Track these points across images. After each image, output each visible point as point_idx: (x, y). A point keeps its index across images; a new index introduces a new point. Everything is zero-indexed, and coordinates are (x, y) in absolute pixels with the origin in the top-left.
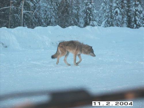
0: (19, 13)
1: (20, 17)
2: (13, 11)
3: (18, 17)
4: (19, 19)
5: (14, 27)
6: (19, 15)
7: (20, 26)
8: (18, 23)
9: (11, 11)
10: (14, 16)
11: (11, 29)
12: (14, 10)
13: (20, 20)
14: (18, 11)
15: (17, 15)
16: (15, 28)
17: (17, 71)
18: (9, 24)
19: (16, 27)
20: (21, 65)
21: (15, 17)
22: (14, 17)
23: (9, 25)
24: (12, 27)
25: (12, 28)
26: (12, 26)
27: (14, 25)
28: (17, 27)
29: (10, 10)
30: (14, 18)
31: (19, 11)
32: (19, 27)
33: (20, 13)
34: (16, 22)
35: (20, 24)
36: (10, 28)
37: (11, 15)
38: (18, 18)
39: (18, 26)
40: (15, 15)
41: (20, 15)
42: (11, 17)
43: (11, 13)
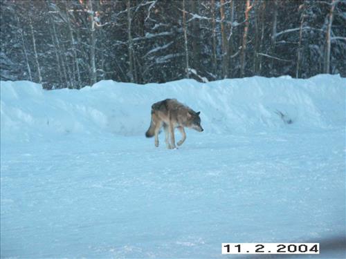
0: (320, 43)
1: (324, 51)
2: (307, 38)
3: (319, 52)
4: (321, 55)
5: (310, 75)
6: (320, 46)
7: (322, 73)
8: (318, 64)
9: (303, 37)
10: (309, 49)
11: (302, 80)
12: (310, 35)
13: (322, 60)
14: (318, 36)
15: (316, 47)
16: (310, 77)
17: (315, 178)
18: (298, 68)
19: (313, 76)
20: (324, 164)
21: (312, 53)
22: (308, 51)
23: (297, 72)
24: (305, 75)
25: (304, 78)
26: (304, 72)
27: (308, 70)
28: (316, 75)
29: (301, 36)
30: (309, 54)
31: (322, 36)
32: (319, 76)
33: (322, 43)
34: (313, 63)
35: (322, 69)
36: (300, 77)
37: (301, 47)
38: (319, 55)
39: (318, 73)
40: (311, 46)
41: (322, 47)
42: (301, 51)
43: (302, 42)
